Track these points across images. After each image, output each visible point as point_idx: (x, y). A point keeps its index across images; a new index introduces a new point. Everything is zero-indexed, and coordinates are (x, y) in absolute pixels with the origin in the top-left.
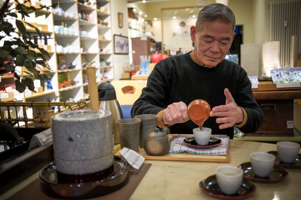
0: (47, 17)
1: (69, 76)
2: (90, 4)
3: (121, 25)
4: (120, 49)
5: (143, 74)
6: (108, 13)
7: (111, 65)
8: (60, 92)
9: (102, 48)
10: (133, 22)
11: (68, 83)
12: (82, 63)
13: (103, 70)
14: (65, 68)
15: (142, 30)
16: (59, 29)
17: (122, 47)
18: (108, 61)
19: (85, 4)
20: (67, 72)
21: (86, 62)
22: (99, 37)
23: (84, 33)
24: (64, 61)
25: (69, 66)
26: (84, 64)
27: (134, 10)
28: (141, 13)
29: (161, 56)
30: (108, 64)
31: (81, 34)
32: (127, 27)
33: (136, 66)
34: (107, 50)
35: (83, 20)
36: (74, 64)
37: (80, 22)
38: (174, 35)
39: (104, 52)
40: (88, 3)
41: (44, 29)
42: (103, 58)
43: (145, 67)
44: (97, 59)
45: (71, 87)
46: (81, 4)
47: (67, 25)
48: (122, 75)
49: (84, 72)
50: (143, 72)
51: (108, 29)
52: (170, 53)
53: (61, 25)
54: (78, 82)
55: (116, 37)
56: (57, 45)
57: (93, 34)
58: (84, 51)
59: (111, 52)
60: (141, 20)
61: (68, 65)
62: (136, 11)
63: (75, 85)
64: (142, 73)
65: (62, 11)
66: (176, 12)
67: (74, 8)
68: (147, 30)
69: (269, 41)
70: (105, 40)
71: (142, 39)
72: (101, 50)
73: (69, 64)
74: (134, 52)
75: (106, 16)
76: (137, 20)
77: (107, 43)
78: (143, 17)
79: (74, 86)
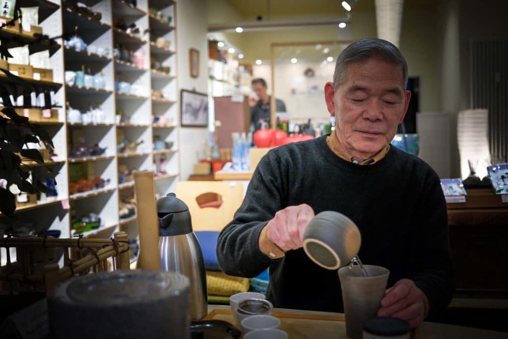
0: (51, 54)
1: (91, 170)
2: (137, 31)
3: (195, 73)
4: (193, 118)
5: (238, 170)
6: (172, 48)
7: (174, 148)
8: (71, 202)
9: (158, 116)
10: (217, 67)
11: (90, 183)
12: (118, 143)
13: (158, 159)
14: (83, 154)
15: (234, 83)
16: (76, 78)
17: (195, 113)
18: (169, 139)
19: (129, 31)
20: (87, 162)
21: (126, 141)
22: (152, 95)
23: (124, 86)
24: (83, 140)
25: (91, 150)
26: (122, 145)
27: (220, 45)
28: (232, 51)
29: (274, 134)
30: (168, 146)
31: (117, 89)
32: (207, 76)
33: (222, 151)
34: (168, 120)
35: (122, 62)
36: (102, 145)
37: (116, 65)
38: (293, 92)
39: (162, 122)
40: (134, 29)
41: (45, 77)
42: (159, 134)
43: (242, 155)
44: (147, 136)
45: (95, 192)
46: (120, 30)
47: (91, 71)
48: (196, 167)
49: (121, 161)
50: (237, 164)
51: (170, 79)
52: (288, 127)
53: (80, 70)
54: (109, 181)
55: (185, 95)
56: (70, 109)
57: (141, 88)
58: (122, 121)
59: (175, 123)
60: (233, 64)
61: (91, 148)
62: (223, 47)
63: (103, 186)
64: (236, 167)
65: (83, 43)
66: (298, 50)
67: (107, 38)
68: (243, 81)
69: (468, 108)
70: (164, 100)
71: (234, 99)
72: (156, 119)
73: (92, 145)
74: (218, 123)
75: (167, 55)
76: (226, 63)
77: (168, 105)
78: (236, 58)
79: (100, 190)
